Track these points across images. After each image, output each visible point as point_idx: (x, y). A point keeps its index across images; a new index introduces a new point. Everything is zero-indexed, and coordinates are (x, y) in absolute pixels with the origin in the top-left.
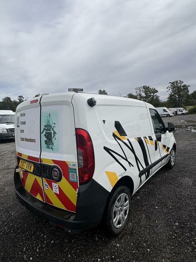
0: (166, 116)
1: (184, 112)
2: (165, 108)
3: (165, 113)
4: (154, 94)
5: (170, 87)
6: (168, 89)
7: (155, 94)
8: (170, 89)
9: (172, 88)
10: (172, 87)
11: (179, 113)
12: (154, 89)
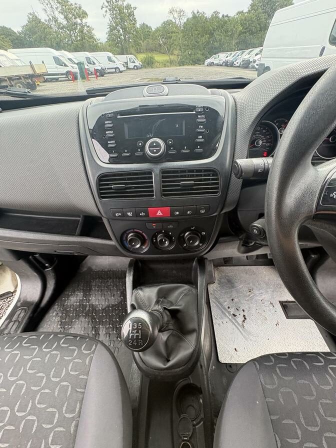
0: (114, 70)
1: (138, 63)
2: (111, 55)
3: (112, 65)
4: (81, 20)
5: (107, 7)
6: (104, 9)
7: (84, 20)
8: (106, 11)
9: (110, 10)
10: (109, 7)
11: (131, 65)
12: (78, 6)
